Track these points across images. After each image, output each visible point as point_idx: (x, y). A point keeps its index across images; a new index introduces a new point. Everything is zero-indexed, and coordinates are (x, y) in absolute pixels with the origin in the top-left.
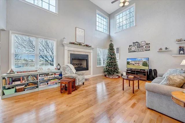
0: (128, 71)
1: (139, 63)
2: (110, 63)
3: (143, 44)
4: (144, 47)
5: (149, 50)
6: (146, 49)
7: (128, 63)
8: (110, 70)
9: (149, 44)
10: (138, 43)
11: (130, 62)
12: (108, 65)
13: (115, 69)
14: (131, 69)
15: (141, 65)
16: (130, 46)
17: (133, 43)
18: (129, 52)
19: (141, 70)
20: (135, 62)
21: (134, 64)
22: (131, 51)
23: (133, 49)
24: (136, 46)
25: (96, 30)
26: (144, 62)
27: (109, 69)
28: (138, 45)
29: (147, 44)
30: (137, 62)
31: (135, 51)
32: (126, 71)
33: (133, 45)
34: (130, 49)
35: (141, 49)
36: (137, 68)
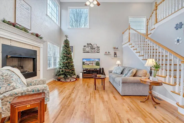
0: (84, 72)
1: (93, 63)
2: (66, 63)
3: (95, 46)
4: (96, 49)
5: (99, 52)
6: (97, 51)
7: (83, 63)
8: (67, 72)
9: (99, 47)
10: (91, 45)
11: (85, 62)
12: (64, 66)
13: (72, 70)
14: (86, 69)
15: (94, 65)
16: (84, 46)
17: (88, 44)
18: (83, 52)
19: (94, 69)
20: (90, 62)
21: (88, 64)
22: (85, 51)
23: (88, 49)
24: (90, 48)
25: (47, 15)
26: (97, 62)
27: (65, 71)
28: (91, 47)
29: (98, 47)
30: (91, 62)
31: (89, 52)
32: (82, 71)
33: (87, 46)
34: (84, 49)
35: (93, 50)
36: (91, 68)
